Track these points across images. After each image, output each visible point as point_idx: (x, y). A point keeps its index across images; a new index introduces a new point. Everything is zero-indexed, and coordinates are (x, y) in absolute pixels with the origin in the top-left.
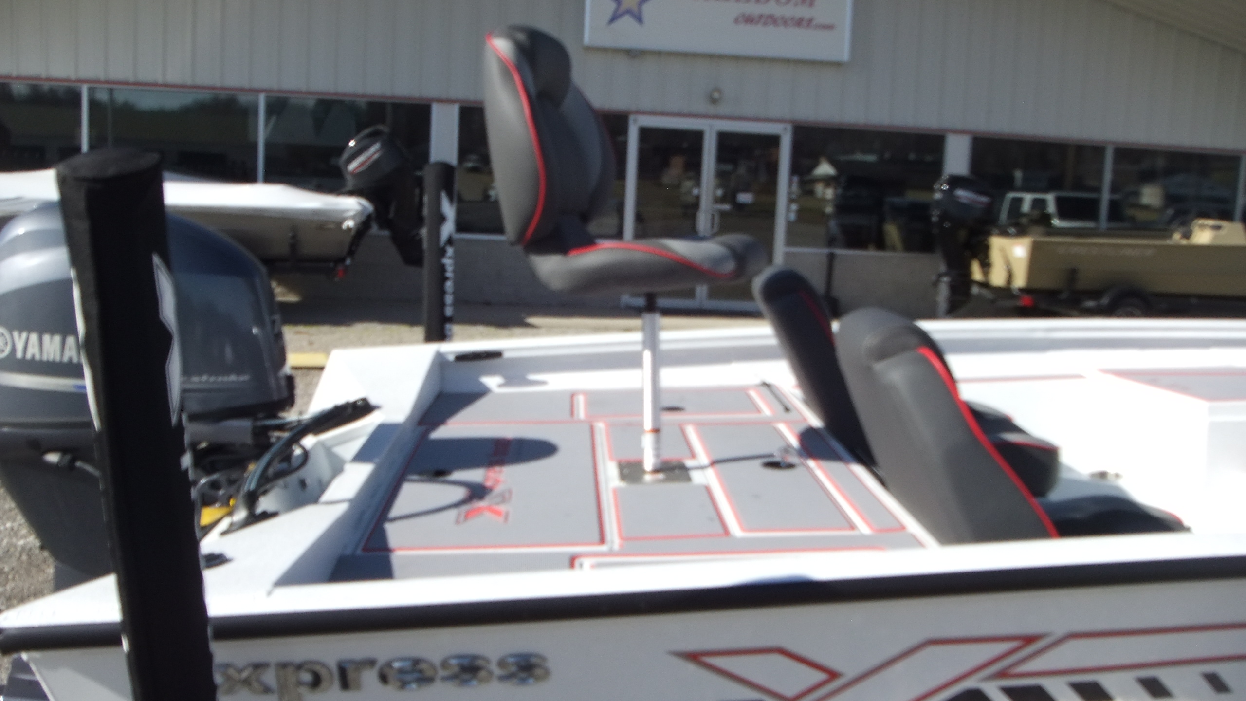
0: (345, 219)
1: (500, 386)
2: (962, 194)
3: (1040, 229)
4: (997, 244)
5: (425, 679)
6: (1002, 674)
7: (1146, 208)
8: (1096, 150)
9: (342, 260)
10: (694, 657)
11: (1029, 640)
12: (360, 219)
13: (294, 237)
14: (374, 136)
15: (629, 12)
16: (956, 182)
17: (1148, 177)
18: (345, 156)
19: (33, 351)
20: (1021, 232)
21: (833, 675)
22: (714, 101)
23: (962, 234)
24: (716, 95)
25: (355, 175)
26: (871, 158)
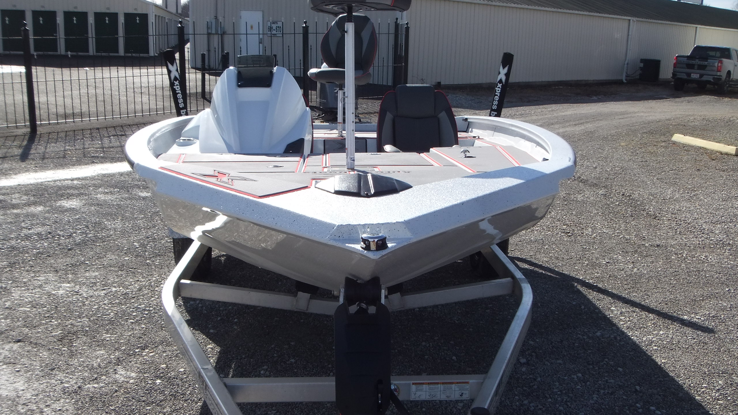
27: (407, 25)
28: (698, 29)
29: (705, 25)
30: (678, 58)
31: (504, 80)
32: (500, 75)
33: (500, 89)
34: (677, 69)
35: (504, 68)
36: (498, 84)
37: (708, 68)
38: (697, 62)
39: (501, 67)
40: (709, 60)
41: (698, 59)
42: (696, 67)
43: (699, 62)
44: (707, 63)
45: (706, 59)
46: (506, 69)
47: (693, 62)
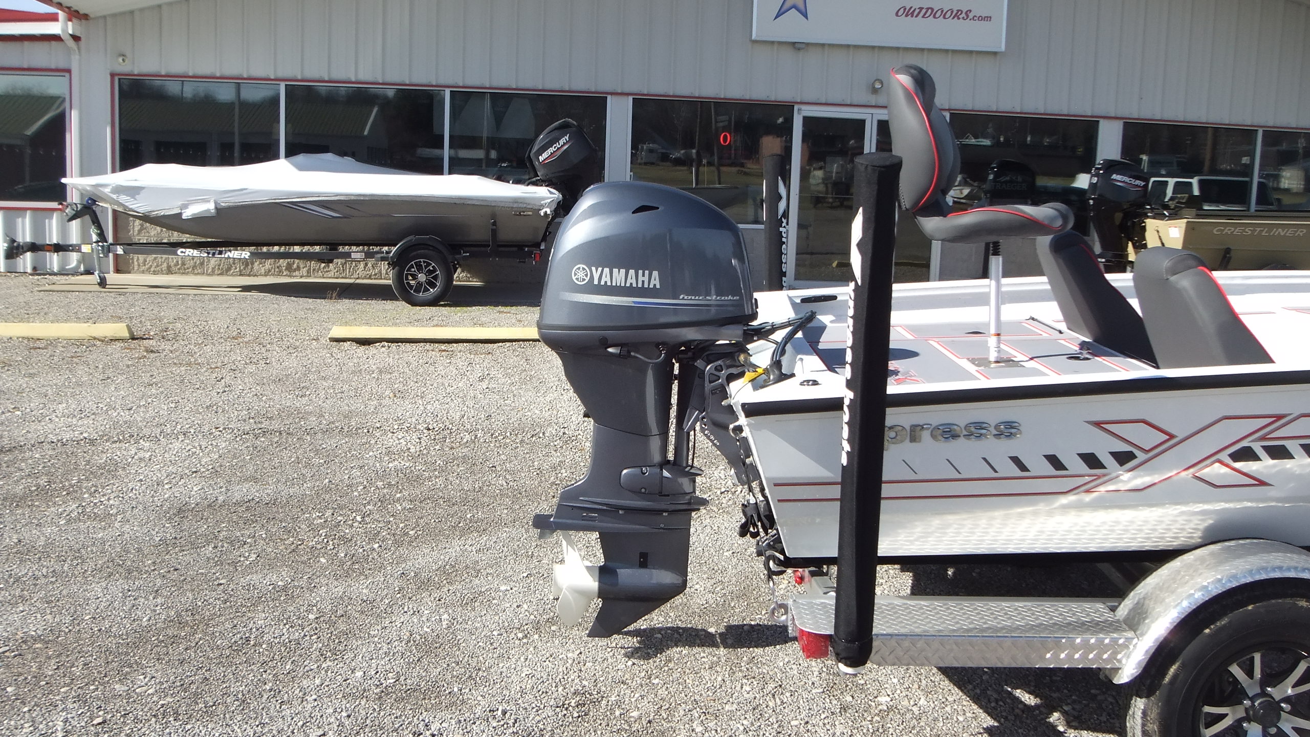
0: (543, 206)
1: (832, 322)
2: (1118, 178)
3: (1194, 211)
4: (1151, 224)
5: (955, 436)
6: (1263, 438)
7: (1287, 191)
8: (1246, 134)
9: (538, 245)
10: (1098, 424)
11: (1279, 417)
12: (554, 206)
13: (494, 224)
14: (564, 127)
15: (794, 7)
16: (1111, 166)
17: (1287, 159)
18: (536, 148)
19: (606, 279)
20: (1175, 215)
21: (1172, 436)
22: (875, 91)
23: (1118, 216)
24: (878, 86)
25: (544, 165)
26: (987, 142)
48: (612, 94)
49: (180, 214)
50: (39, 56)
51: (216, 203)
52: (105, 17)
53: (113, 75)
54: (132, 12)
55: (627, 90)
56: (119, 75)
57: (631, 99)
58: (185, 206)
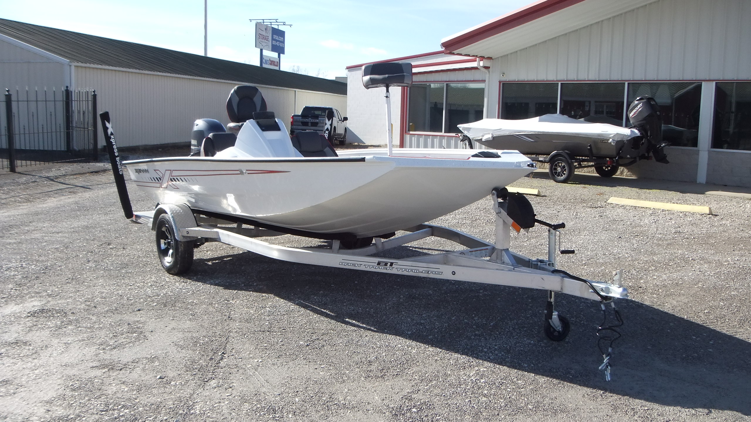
25: (632, 118)
27: (94, 93)
28: (297, 92)
29: (301, 89)
30: (294, 117)
31: (329, 129)
32: (327, 125)
33: (327, 135)
34: (294, 127)
35: (329, 120)
36: (326, 131)
37: (319, 125)
38: (310, 120)
39: (327, 120)
40: (319, 118)
41: (310, 117)
42: (310, 124)
43: (312, 120)
44: (317, 120)
45: (317, 117)
46: (331, 121)
47: (307, 120)
48: (704, 81)
49: (482, 139)
50: (476, 75)
51: (492, 134)
52: (498, 58)
53: (500, 82)
54: (507, 55)
55: (712, 78)
56: (503, 82)
57: (714, 83)
58: (483, 136)
